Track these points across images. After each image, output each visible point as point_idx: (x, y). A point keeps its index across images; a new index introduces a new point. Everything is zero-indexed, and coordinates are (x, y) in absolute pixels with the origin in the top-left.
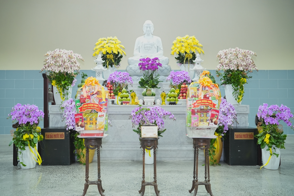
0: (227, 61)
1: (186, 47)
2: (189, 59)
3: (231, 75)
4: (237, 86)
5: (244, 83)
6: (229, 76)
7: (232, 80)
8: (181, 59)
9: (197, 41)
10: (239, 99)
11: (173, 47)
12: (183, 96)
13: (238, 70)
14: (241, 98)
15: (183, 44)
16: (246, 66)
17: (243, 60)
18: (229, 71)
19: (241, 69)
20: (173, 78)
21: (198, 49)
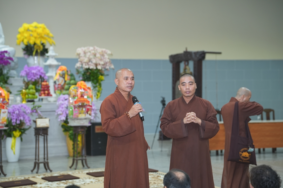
0: (86, 60)
1: (36, 38)
2: (39, 51)
3: (90, 73)
4: (96, 84)
5: (102, 80)
6: (88, 74)
7: (92, 78)
8: (29, 50)
9: (47, 31)
10: (97, 95)
11: (19, 36)
12: (44, 93)
13: (97, 69)
14: (99, 95)
15: (31, 33)
16: (103, 65)
17: (101, 60)
18: (88, 69)
19: (99, 67)
20: (28, 74)
21: (49, 40)
